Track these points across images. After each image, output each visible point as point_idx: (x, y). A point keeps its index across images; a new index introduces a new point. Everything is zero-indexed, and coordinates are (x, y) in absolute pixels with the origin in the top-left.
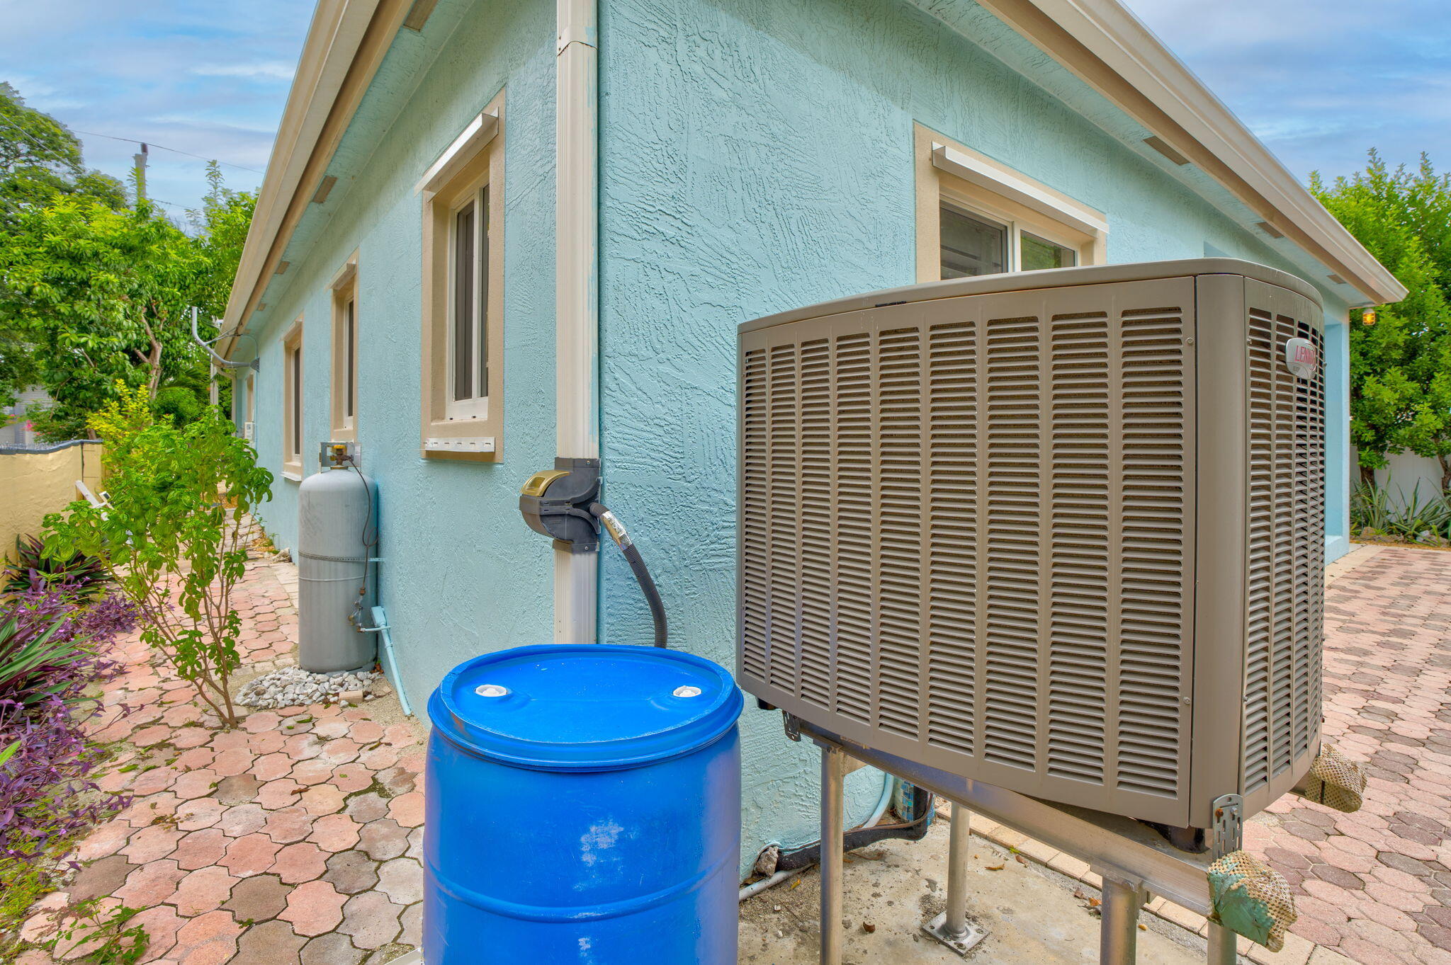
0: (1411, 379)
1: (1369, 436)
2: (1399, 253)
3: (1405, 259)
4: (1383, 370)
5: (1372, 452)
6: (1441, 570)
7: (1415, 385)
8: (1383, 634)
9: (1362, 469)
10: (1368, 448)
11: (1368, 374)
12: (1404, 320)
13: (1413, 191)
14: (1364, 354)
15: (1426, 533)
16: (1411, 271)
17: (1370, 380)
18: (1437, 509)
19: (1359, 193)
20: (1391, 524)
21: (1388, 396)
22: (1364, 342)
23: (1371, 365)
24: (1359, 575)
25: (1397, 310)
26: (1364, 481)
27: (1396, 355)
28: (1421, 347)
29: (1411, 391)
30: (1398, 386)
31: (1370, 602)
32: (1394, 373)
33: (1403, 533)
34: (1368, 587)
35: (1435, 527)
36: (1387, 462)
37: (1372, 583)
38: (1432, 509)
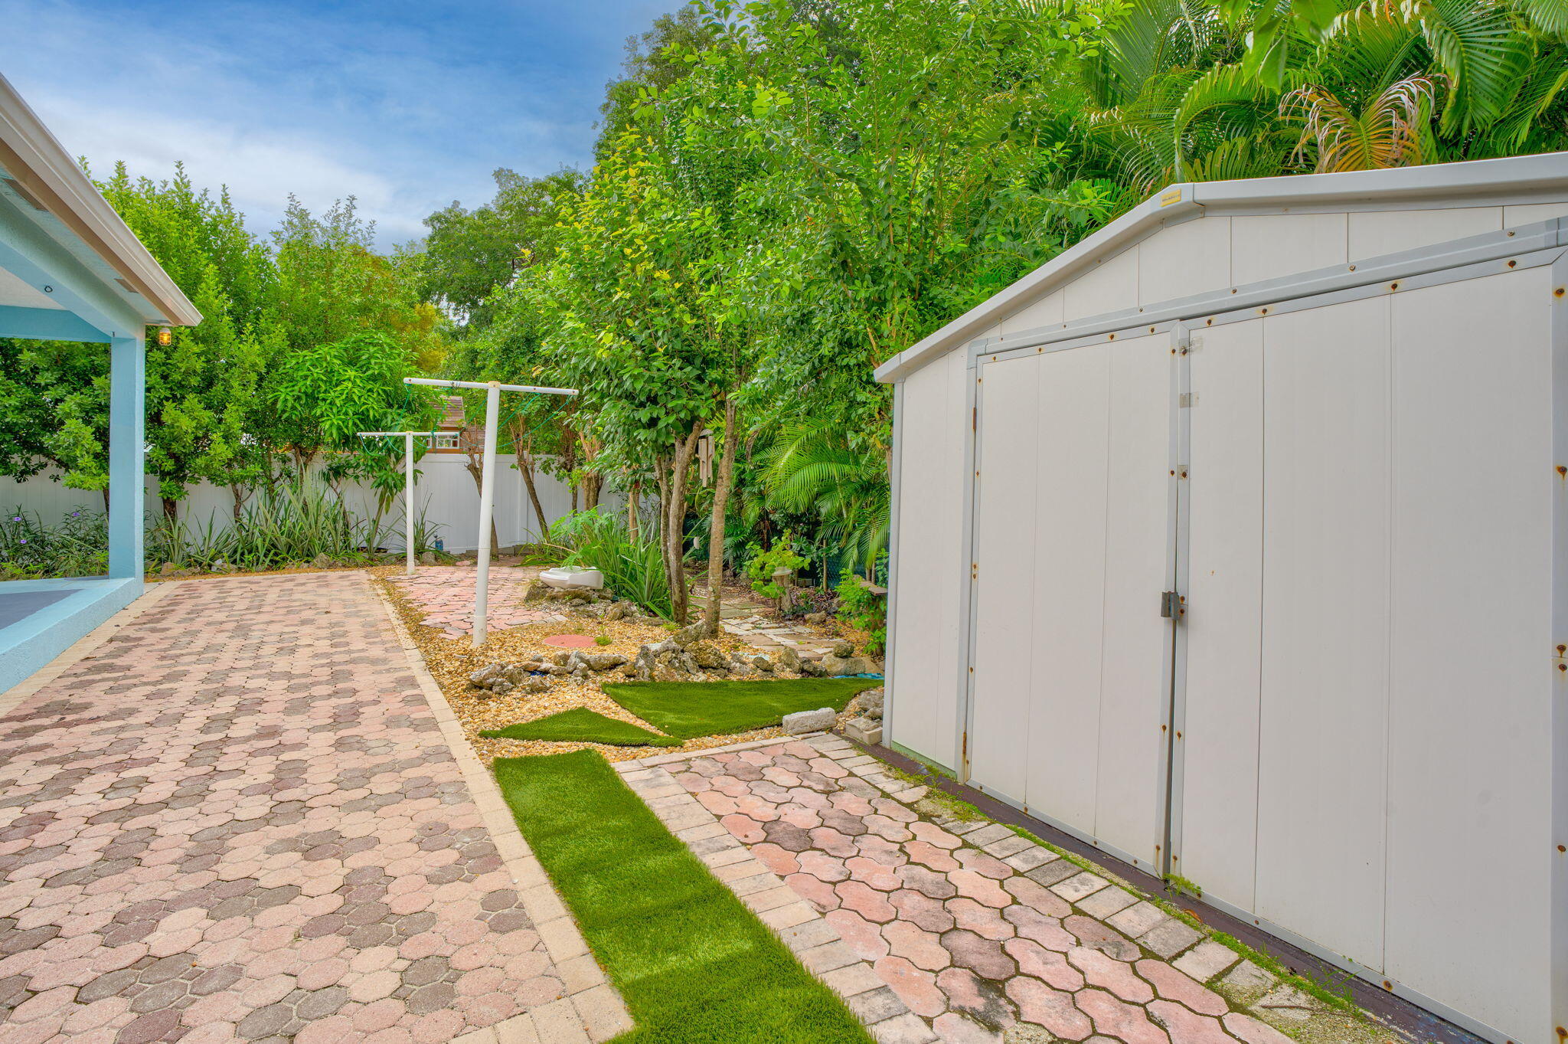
0: (208, 407)
1: (169, 465)
2: (199, 278)
3: (203, 285)
4: (183, 397)
5: (172, 483)
6: (224, 598)
7: (209, 413)
8: (154, 684)
9: (164, 501)
10: (168, 479)
11: (167, 399)
12: (201, 347)
13: (215, 220)
14: (165, 377)
15: (219, 562)
16: (208, 298)
17: (169, 406)
18: (229, 536)
19: (163, 202)
20: (190, 557)
21: (186, 424)
22: (164, 364)
23: (171, 389)
24: (148, 618)
25: (195, 336)
26: (165, 514)
27: (194, 381)
28: (216, 376)
29: (207, 420)
30: (196, 414)
31: (150, 649)
32: (192, 400)
33: (199, 565)
34: (153, 630)
35: (225, 555)
36: (186, 493)
37: (159, 626)
38: (225, 537)
